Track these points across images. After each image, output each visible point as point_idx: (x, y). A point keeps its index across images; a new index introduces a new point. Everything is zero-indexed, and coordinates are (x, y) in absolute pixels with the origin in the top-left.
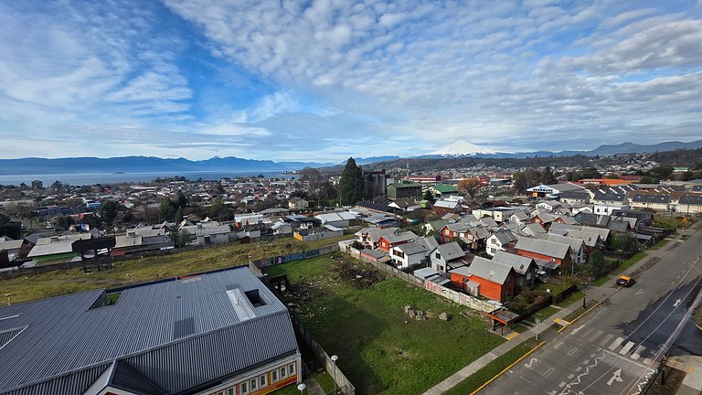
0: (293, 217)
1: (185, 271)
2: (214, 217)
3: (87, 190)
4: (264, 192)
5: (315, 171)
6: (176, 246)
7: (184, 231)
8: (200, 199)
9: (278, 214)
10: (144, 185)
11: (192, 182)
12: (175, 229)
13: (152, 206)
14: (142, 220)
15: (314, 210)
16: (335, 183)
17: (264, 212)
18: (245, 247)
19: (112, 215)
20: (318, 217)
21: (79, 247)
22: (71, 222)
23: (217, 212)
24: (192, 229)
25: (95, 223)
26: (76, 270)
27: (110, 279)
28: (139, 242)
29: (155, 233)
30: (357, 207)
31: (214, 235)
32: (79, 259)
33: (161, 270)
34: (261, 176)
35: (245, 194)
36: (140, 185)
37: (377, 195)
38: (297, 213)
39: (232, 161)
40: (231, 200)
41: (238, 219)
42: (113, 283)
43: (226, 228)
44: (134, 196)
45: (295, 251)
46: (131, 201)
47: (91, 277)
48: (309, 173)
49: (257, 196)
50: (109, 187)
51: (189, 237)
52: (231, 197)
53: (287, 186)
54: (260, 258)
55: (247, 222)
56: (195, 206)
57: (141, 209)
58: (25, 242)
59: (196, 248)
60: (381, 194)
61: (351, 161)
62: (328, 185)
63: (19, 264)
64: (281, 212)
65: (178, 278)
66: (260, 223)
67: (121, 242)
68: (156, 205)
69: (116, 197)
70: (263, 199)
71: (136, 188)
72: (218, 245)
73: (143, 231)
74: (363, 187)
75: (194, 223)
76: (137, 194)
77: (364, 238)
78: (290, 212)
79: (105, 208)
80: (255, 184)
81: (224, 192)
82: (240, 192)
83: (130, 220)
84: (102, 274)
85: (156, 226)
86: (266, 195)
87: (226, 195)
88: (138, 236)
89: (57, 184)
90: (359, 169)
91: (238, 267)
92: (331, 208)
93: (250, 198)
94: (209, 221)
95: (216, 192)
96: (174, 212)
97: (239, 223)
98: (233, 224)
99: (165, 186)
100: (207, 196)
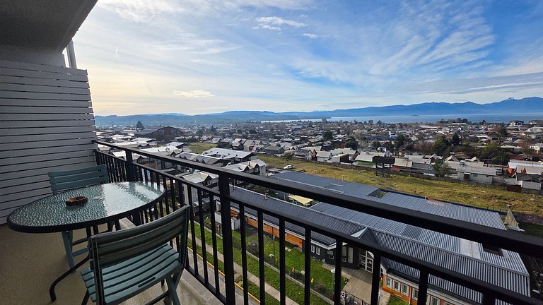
1: (437, 195)
2: (485, 157)
3: (392, 126)
6: (437, 176)
7: (448, 165)
8: (476, 140)
10: (429, 125)
11: (474, 124)
12: (441, 162)
13: (430, 141)
14: (418, 150)
18: (510, 194)
19: (403, 145)
21: (377, 160)
22: (379, 145)
24: (455, 164)
25: (389, 147)
26: (373, 173)
27: (386, 184)
28: (410, 165)
29: (423, 161)
31: (476, 175)
32: (375, 167)
33: (419, 189)
36: (426, 125)
40: (516, 145)
41: (514, 165)
42: (388, 186)
43: (492, 170)
44: (420, 133)
46: (417, 136)
47: (378, 179)
50: (406, 125)
51: (449, 171)
52: (517, 141)
55: (525, 171)
57: (421, 142)
58: (357, 152)
59: (453, 181)
63: (352, 162)
65: (427, 199)
67: (399, 162)
68: (433, 141)
69: (408, 132)
71: (423, 127)
72: (478, 184)
73: (416, 158)
75: (459, 159)
76: (422, 131)
79: (398, 139)
81: (507, 135)
82: (533, 137)
83: (411, 150)
84: (384, 179)
85: (427, 156)
87: (510, 139)
88: (410, 161)
94: (476, 160)
95: (498, 135)
96: (445, 148)
97: (513, 170)
98: (505, 169)
99: (447, 126)
100: (485, 138)
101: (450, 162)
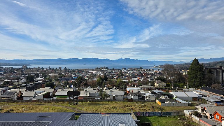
0: (157, 91)
1: (103, 111)
2: (118, 87)
3: (74, 71)
4: (142, 76)
5: (172, 66)
6: (101, 99)
7: (105, 92)
8: (112, 78)
9: (148, 89)
10: (93, 70)
11: (110, 70)
12: (102, 91)
13: (94, 79)
14: (90, 85)
15: (170, 89)
16: (184, 74)
17: (141, 87)
18: (130, 103)
19: (81, 82)
20: (172, 93)
21: (69, 94)
22: (68, 83)
23: (119, 84)
24: (108, 92)
25: (75, 85)
26: (67, 103)
27: (77, 109)
28: (88, 95)
29: (94, 91)
30: (199, 90)
31: (117, 96)
32: (68, 98)
33: (95, 108)
34: (141, 68)
35: (132, 77)
36: (91, 70)
37: (214, 83)
38: (159, 89)
39: (128, 60)
41: (128, 89)
42: (77, 110)
43: (122, 93)
44: (89, 75)
45: (156, 110)
46: (87, 77)
47: (71, 107)
48: (168, 67)
49: (139, 78)
50: (81, 70)
51: (107, 95)
52: (126, 78)
53: (155, 74)
54: (137, 111)
55: (132, 91)
56: (110, 81)
57: (90, 80)
58: (55, 90)
59: (109, 100)
60: (219, 83)
61: (196, 61)
62: (179, 74)
63: (52, 98)
64: (150, 88)
65: (101, 114)
66: (139, 92)
67: (82, 94)
68: (96, 79)
69: (83, 74)
70: (141, 80)
71: (90, 71)
72: (119, 101)
73: (90, 90)
74: (204, 77)
75: (109, 89)
76: (89, 74)
77: (203, 110)
78: (155, 88)
79: (79, 79)
80: (138, 72)
81: (123, 75)
82: (130, 75)
83: (86, 85)
84: (75, 106)
85: (95, 88)
86: (143, 78)
87: (124, 77)
88: (88, 92)
89: (65, 69)
90: (202, 66)
91: (126, 113)
92: (180, 89)
93: (135, 79)
94: (115, 88)
95: (120, 75)
96: (102, 83)
97: (128, 91)
98: (126, 91)
99: (100, 71)
100: (116, 77)
101: (106, 90)
